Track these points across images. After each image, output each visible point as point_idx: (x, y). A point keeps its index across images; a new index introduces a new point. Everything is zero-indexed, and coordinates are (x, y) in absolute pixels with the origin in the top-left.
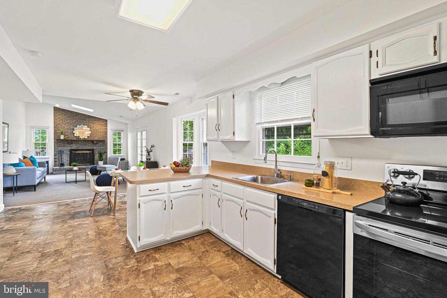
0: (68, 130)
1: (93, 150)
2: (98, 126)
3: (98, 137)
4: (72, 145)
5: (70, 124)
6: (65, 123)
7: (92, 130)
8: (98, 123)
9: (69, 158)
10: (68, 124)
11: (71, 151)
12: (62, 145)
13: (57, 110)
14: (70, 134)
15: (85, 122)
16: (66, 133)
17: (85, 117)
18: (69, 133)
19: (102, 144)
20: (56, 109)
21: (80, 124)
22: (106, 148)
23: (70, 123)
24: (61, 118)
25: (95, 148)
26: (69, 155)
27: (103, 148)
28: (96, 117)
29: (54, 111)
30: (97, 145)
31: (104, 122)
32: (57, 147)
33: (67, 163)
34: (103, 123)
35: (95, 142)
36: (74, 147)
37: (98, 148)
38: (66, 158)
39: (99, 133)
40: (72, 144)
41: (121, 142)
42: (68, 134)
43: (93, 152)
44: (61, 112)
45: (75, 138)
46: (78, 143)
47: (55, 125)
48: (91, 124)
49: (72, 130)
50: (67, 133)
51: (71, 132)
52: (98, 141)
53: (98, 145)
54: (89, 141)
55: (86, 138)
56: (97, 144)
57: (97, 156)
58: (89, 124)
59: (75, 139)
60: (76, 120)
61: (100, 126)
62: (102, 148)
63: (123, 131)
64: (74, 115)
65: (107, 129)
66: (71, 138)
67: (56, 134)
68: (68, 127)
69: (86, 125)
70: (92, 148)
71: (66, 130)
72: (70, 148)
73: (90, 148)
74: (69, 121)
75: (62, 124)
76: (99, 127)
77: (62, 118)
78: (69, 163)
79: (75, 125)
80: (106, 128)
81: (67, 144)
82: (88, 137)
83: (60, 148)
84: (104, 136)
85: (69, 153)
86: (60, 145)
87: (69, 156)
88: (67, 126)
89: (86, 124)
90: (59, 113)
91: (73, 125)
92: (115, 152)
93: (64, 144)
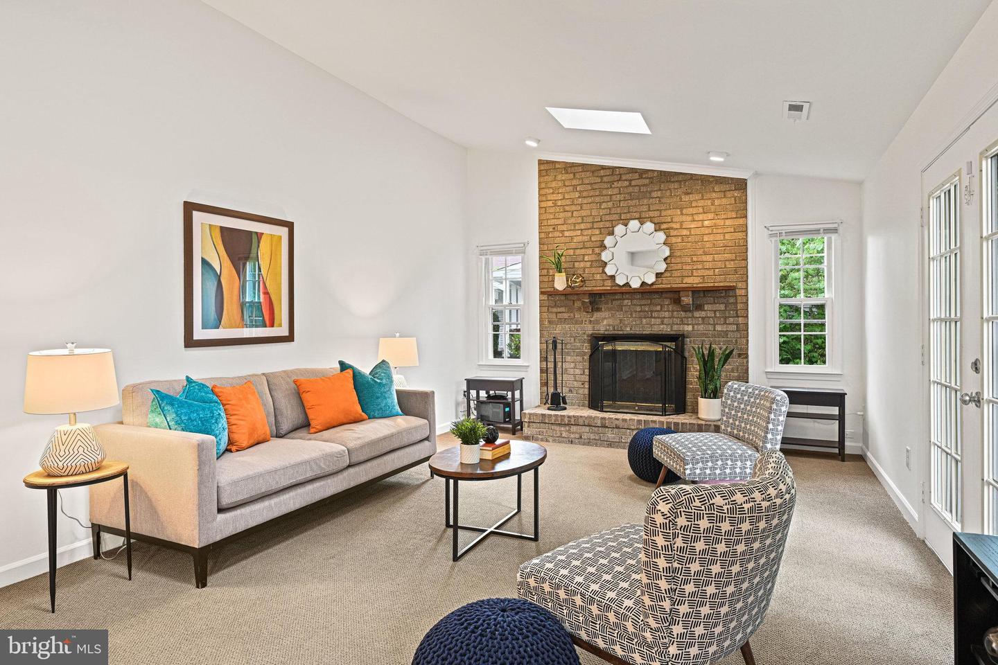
0: (583, 251)
1: (677, 338)
2: (701, 217)
3: (700, 273)
4: (597, 315)
5: (589, 225)
6: (572, 220)
7: (674, 240)
8: (701, 203)
9: (587, 372)
10: (583, 226)
11: (596, 340)
12: (566, 316)
13: (547, 170)
14: (591, 267)
15: (645, 208)
16: (577, 264)
17: (647, 181)
18: (588, 264)
19: (722, 307)
20: (546, 168)
21: (628, 216)
22: (743, 330)
23: (590, 219)
24: (559, 203)
25: (690, 328)
26: (587, 357)
27: (724, 328)
28: (692, 177)
29: (540, 175)
30: (697, 314)
31: (729, 194)
32: (549, 322)
33: (581, 391)
34: (724, 201)
35: (687, 300)
36: (605, 322)
37: (701, 327)
38: (578, 371)
39: (705, 254)
40: (598, 310)
41: (827, 295)
42: (584, 269)
43: (680, 351)
44: (559, 177)
45: (609, 283)
46: (620, 308)
47: (543, 235)
48: (669, 212)
49: (597, 250)
50: (582, 265)
51: (593, 258)
52: (703, 294)
53: (703, 314)
54: (661, 293)
55: (650, 279)
56: (699, 307)
57: (694, 371)
58: (664, 213)
59: (608, 286)
60: (610, 204)
61: (711, 216)
62: (719, 328)
63: (835, 231)
64: (605, 179)
65: (744, 228)
66: (593, 283)
67: (545, 272)
68: (586, 238)
69: (651, 220)
70: (675, 328)
71: (578, 252)
72: (589, 329)
73: (665, 329)
74: (588, 212)
75: (564, 228)
76: (706, 223)
77: (564, 202)
78: (586, 391)
79: (608, 224)
80: (741, 221)
81: (579, 309)
82: (658, 275)
83: (558, 330)
84: (731, 265)
85: (586, 349)
86: (560, 316)
87: (587, 364)
88: (582, 235)
89: (652, 214)
90: (554, 184)
91: (601, 225)
92: (789, 354)
93: (571, 310)
